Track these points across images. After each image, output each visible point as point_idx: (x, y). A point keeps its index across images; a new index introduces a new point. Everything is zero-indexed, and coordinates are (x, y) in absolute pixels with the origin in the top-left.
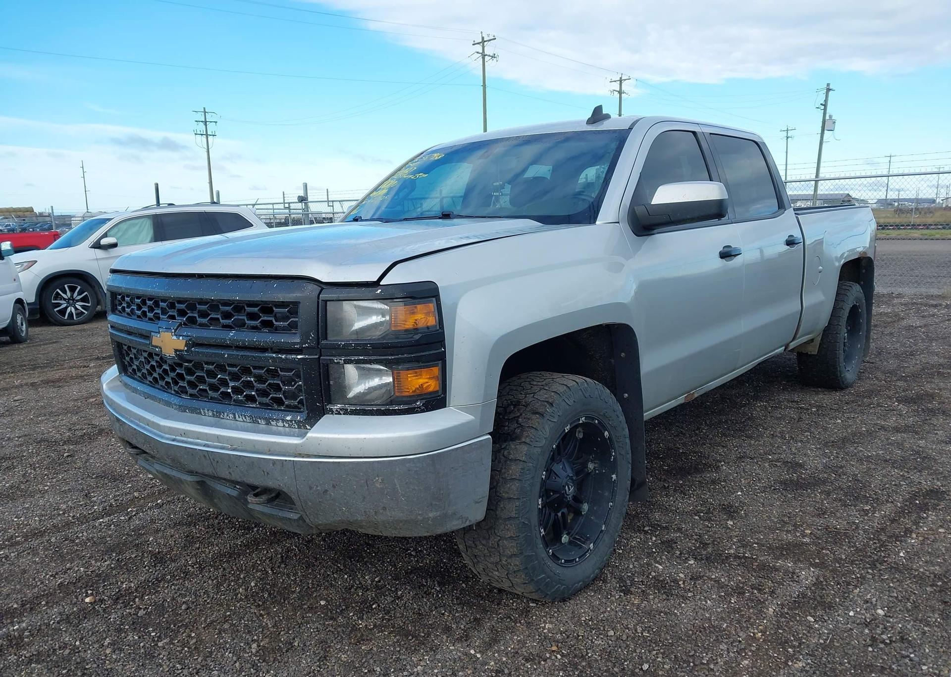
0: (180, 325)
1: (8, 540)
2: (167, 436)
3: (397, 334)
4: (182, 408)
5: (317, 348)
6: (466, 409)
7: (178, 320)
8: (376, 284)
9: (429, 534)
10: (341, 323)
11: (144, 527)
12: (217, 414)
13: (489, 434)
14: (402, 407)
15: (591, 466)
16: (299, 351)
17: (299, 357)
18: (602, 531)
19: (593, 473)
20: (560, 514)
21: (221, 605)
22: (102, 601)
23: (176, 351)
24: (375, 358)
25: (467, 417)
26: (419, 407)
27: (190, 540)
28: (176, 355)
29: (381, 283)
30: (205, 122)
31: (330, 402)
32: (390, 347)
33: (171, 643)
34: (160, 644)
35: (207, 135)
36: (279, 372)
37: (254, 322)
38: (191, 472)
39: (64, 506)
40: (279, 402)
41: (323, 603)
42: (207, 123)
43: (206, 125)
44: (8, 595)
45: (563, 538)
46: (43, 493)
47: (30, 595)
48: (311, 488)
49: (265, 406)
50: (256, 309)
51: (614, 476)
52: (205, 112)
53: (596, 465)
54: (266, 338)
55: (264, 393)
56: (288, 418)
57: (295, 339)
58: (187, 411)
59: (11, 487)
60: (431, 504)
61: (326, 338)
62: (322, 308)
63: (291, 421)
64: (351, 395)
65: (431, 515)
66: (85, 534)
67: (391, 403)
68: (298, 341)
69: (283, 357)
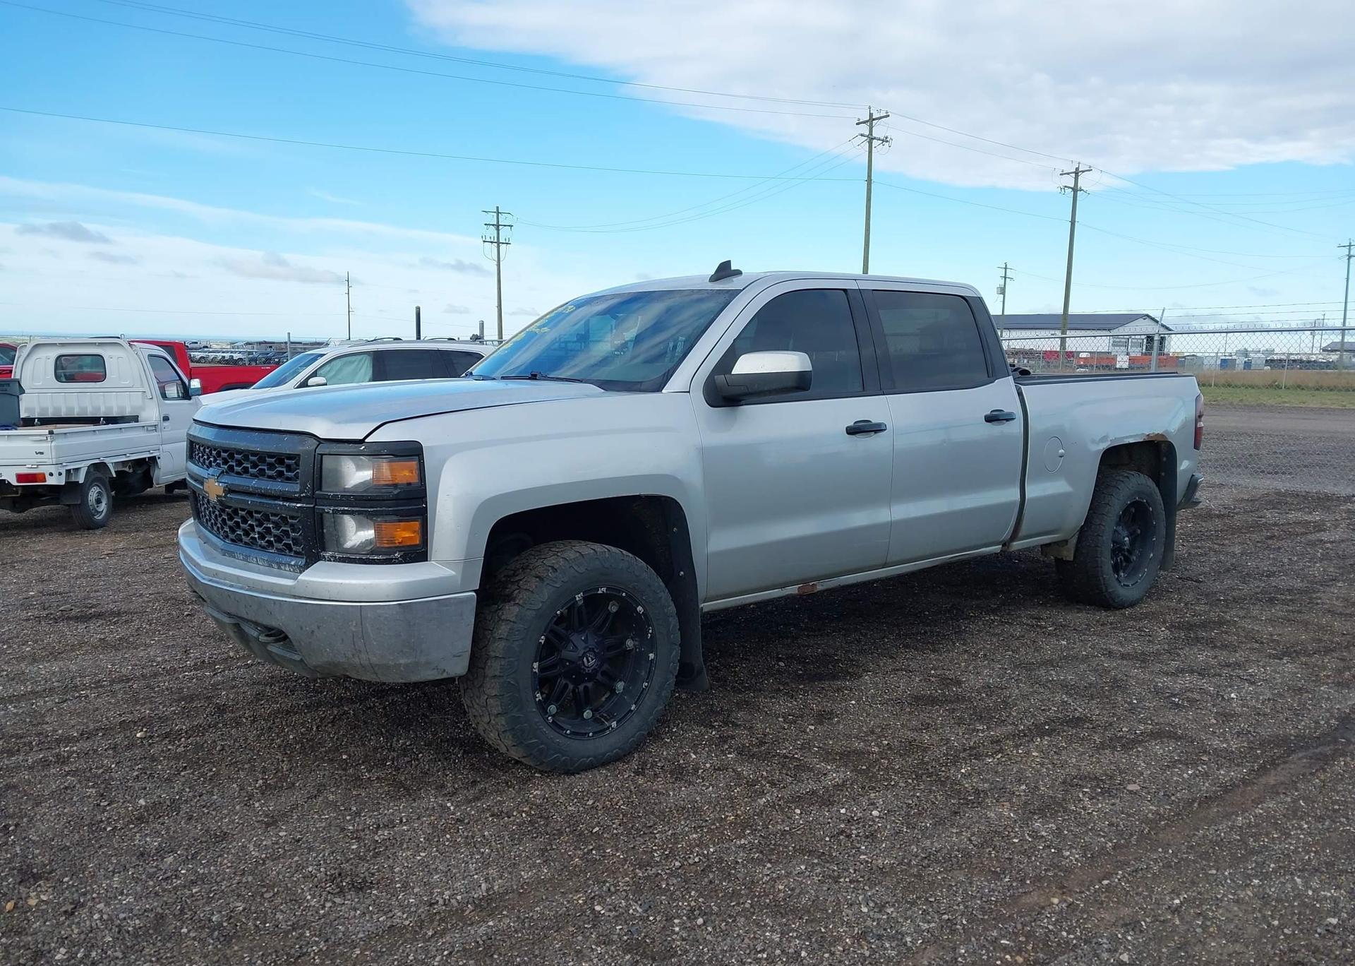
0: (223, 472)
1: (95, 683)
2: (206, 577)
3: (378, 487)
4: (225, 552)
5: (312, 498)
6: (446, 563)
7: (222, 468)
8: (362, 441)
9: (403, 681)
10: (337, 476)
11: (223, 683)
12: (246, 559)
13: (475, 591)
14: (380, 557)
15: (630, 643)
16: (298, 500)
17: (298, 505)
18: (631, 711)
19: (634, 651)
20: (581, 688)
21: (253, 751)
22: (151, 737)
23: (218, 496)
24: (357, 509)
25: (448, 572)
26: (398, 559)
27: (259, 697)
28: (218, 501)
29: (366, 441)
30: (497, 226)
31: (324, 549)
32: (369, 500)
33: (193, 773)
34: (182, 774)
35: (498, 243)
36: (288, 519)
38: (229, 615)
39: (159, 659)
40: (288, 547)
41: (344, 757)
42: (500, 227)
43: (498, 230)
44: (73, 726)
45: (585, 714)
46: (147, 646)
47: (92, 727)
48: (302, 628)
49: (280, 551)
50: (273, 460)
51: (652, 656)
52: (498, 213)
53: (637, 643)
54: (279, 486)
55: (279, 540)
56: (293, 563)
57: (295, 488)
59: (120, 639)
60: (402, 651)
61: (320, 489)
62: (318, 461)
63: (294, 566)
64: (348, 545)
65: (402, 661)
66: (166, 684)
67: (372, 552)
68: (298, 490)
69: (290, 505)
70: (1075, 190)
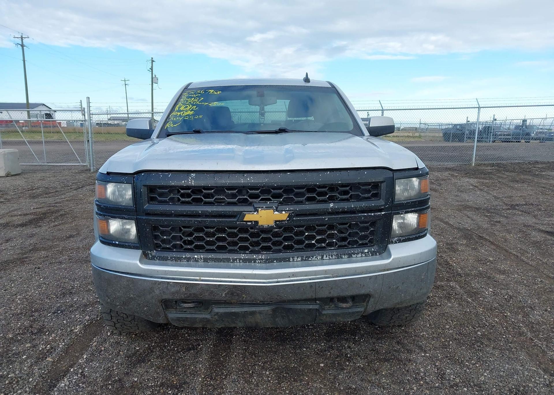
0: (278, 204)
5: (391, 207)
7: (274, 201)
12: (306, 259)
16: (381, 210)
17: (383, 213)
31: (390, 237)
36: (360, 224)
37: (346, 196)
49: (343, 247)
50: (348, 188)
55: (344, 239)
56: (366, 251)
57: (380, 203)
58: (275, 261)
61: (395, 200)
62: (394, 184)
63: (368, 252)
67: (419, 232)
69: (373, 214)
70: (23, 46)
